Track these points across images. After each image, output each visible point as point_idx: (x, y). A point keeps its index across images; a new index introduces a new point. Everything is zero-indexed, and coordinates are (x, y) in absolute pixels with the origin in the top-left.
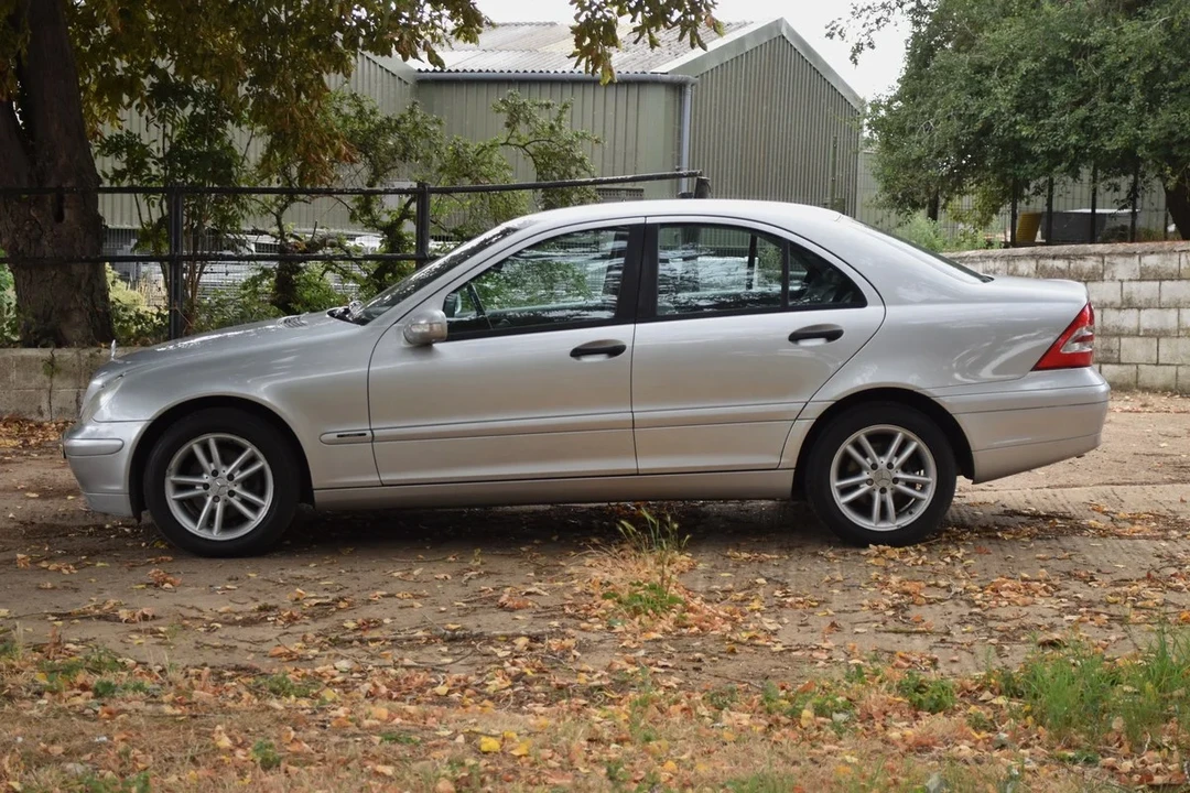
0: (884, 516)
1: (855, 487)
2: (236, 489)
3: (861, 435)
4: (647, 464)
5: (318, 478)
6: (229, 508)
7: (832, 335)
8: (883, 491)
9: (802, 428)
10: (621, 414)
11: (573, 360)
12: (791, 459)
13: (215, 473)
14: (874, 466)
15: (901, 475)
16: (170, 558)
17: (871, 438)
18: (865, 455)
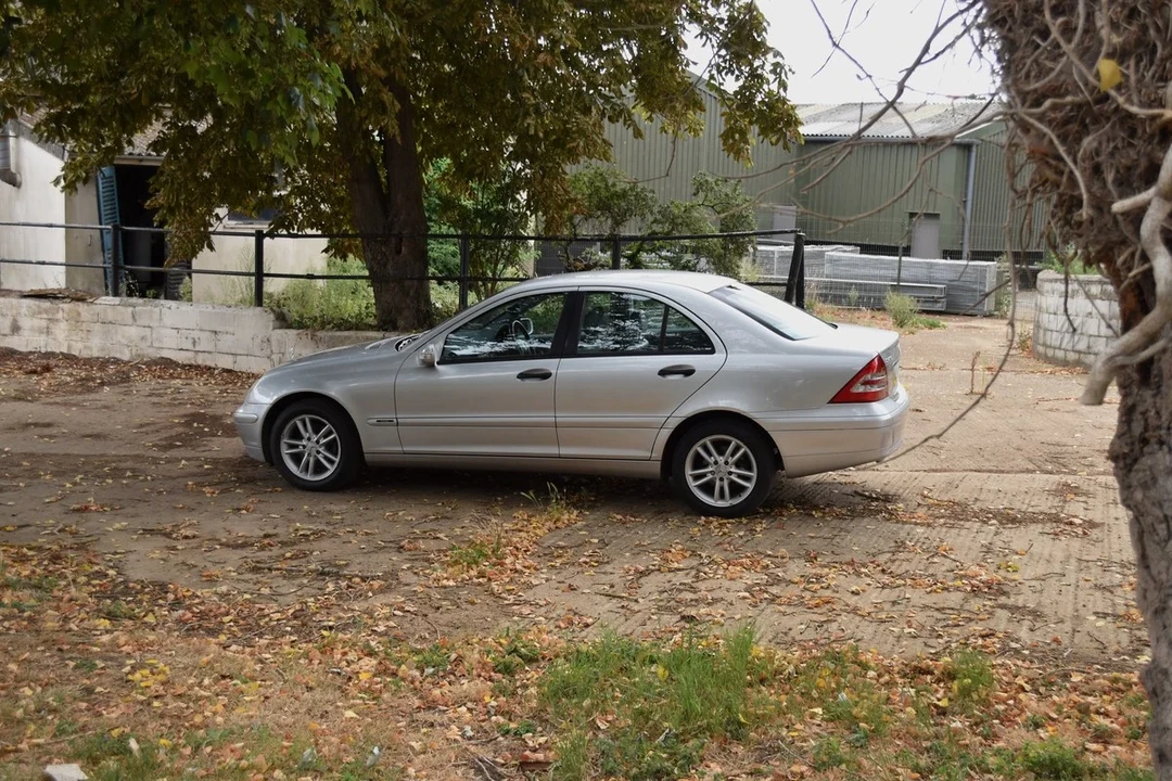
0: (722, 496)
1: (704, 475)
2: (321, 450)
3: (707, 441)
4: (565, 451)
5: (367, 447)
6: (317, 462)
7: (688, 372)
8: (721, 479)
9: (665, 434)
10: (547, 417)
11: (519, 380)
12: (658, 453)
13: (309, 439)
14: (716, 463)
15: (733, 470)
16: (279, 489)
17: (714, 443)
18: (710, 455)
